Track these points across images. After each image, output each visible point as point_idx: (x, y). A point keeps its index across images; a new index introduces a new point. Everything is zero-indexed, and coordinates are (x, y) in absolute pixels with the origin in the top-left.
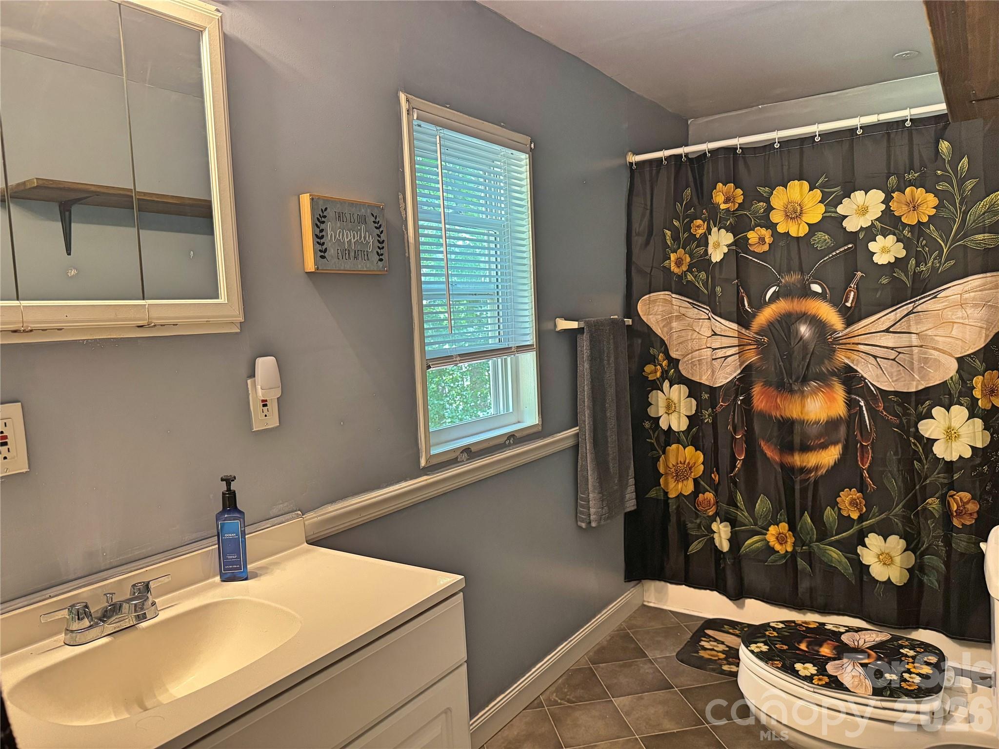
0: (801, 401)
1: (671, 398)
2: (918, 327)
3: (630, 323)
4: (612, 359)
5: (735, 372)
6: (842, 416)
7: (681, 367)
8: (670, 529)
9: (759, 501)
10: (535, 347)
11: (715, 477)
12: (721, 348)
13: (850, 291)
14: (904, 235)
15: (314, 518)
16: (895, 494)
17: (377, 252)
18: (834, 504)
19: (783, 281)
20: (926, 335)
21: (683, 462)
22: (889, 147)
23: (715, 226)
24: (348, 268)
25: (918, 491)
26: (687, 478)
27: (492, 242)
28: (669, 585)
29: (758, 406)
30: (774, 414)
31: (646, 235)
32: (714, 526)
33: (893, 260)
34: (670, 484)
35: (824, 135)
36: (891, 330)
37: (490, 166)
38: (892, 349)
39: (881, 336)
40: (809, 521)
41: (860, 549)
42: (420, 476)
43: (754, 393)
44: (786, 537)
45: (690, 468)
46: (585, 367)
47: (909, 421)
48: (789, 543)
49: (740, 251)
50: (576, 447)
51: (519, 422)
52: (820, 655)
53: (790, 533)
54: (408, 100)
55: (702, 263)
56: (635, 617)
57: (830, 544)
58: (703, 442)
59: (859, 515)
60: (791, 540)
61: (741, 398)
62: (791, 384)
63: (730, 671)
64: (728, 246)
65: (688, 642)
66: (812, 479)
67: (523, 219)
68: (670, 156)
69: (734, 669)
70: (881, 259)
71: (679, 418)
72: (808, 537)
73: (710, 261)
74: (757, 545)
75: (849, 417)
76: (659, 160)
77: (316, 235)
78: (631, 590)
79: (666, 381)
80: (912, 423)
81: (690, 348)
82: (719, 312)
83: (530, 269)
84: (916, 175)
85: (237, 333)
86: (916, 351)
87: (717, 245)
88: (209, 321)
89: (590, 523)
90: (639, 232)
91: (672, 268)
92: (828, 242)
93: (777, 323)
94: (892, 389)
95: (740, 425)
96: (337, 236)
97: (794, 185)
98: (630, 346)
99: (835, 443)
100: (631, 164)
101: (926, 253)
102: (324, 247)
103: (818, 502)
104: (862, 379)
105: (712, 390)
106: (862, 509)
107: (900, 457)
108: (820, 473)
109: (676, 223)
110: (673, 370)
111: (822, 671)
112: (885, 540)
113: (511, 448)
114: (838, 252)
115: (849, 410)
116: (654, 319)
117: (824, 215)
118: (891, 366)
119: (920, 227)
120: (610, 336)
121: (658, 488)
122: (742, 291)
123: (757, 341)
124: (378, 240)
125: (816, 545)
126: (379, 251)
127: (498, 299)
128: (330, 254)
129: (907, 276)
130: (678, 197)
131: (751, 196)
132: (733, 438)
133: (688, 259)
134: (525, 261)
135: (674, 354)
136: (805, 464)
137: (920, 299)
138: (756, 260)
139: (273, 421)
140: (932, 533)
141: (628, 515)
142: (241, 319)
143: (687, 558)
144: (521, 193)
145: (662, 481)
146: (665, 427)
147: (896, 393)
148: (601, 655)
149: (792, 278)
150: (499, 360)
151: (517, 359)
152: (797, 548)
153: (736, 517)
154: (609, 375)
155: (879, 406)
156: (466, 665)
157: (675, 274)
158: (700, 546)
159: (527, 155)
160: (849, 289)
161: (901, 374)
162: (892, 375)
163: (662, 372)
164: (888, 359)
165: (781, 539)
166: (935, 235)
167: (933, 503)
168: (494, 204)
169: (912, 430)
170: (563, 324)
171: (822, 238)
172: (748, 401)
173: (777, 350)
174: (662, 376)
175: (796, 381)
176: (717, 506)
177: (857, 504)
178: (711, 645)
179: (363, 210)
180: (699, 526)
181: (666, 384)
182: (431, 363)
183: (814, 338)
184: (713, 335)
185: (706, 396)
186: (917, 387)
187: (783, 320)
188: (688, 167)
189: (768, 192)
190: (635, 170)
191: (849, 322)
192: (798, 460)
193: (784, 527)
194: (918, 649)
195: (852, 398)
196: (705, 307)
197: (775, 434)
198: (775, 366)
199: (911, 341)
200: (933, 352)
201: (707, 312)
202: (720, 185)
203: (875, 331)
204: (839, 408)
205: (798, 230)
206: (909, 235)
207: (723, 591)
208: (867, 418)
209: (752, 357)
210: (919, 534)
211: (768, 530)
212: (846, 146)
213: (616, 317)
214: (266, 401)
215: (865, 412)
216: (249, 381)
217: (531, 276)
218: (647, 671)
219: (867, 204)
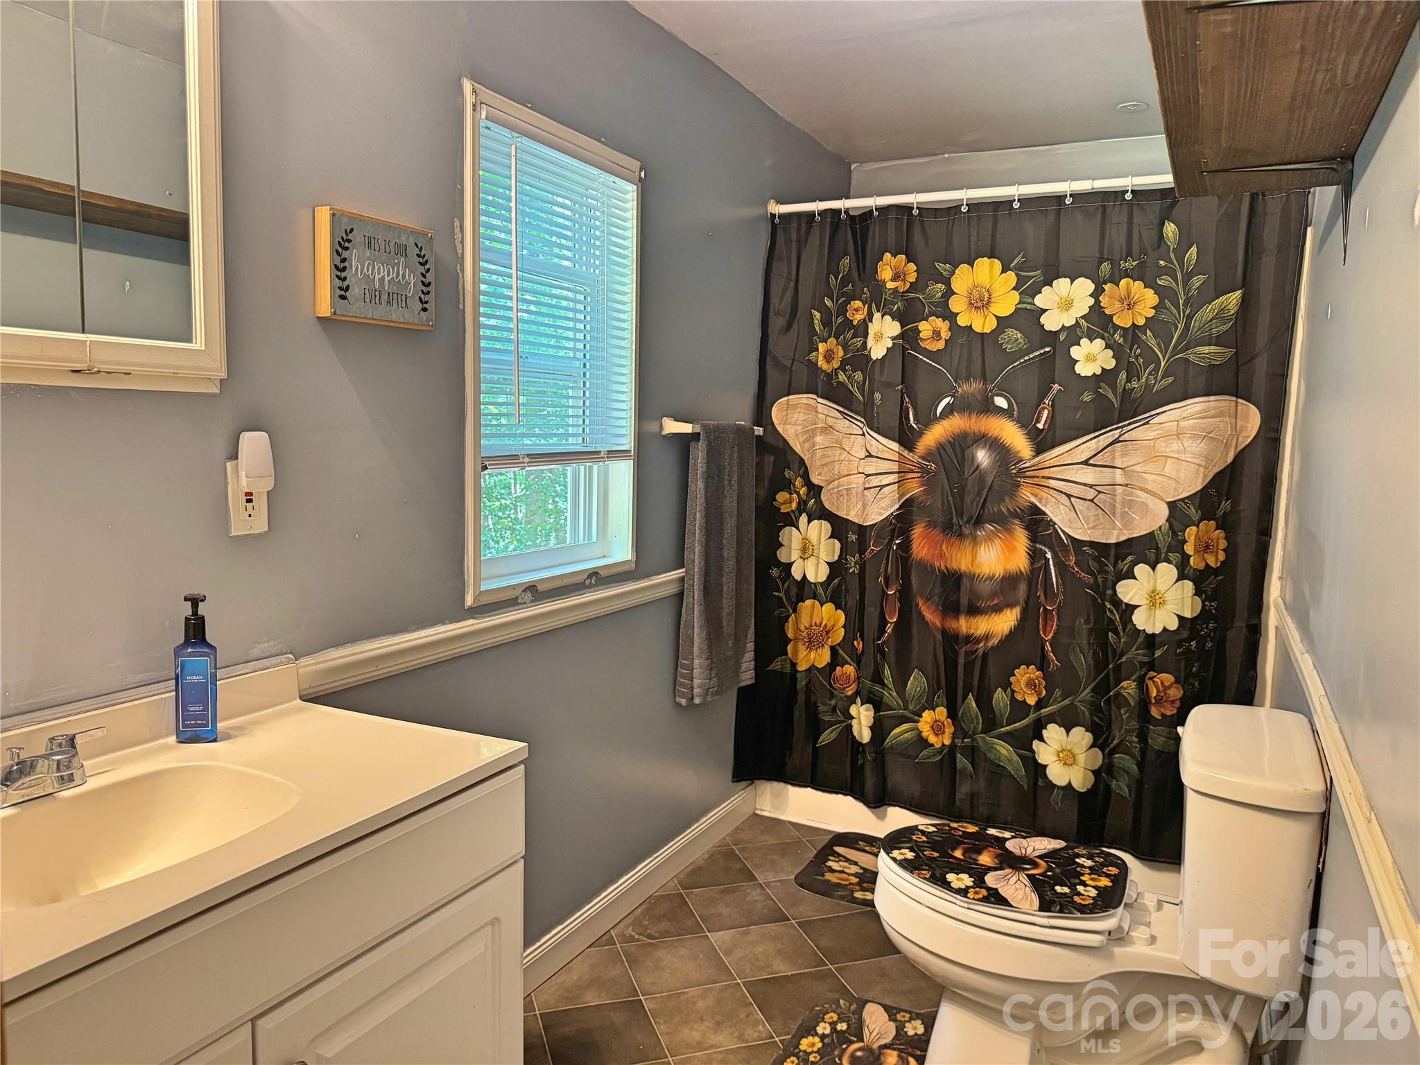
0: (973, 547)
1: (808, 537)
2: (1125, 460)
3: (761, 434)
4: (735, 479)
5: (892, 506)
6: (1023, 570)
7: (824, 497)
8: (796, 713)
9: (911, 679)
10: (632, 454)
11: (858, 645)
12: (877, 474)
13: (1044, 408)
14: (1115, 340)
15: (310, 665)
16: (1083, 674)
17: (420, 298)
18: (1007, 685)
19: (960, 390)
20: (1133, 471)
21: (818, 624)
22: (1103, 224)
23: (878, 311)
24: (377, 316)
25: (1111, 671)
26: (823, 645)
27: (580, 302)
28: (790, 787)
29: (918, 553)
30: (937, 564)
31: (788, 316)
32: (853, 710)
33: (1099, 372)
34: (799, 653)
35: (1025, 201)
36: (1091, 462)
37: (582, 195)
38: (1091, 486)
39: (1079, 469)
40: (974, 705)
41: (1036, 744)
42: (464, 619)
43: (914, 536)
44: (944, 726)
45: (827, 633)
46: (698, 487)
47: (1105, 580)
48: (947, 734)
49: (908, 347)
50: (680, 595)
51: (604, 557)
52: (978, 865)
53: (949, 720)
54: (474, 91)
55: (858, 359)
56: (743, 830)
57: (1000, 737)
58: (845, 598)
59: (1037, 699)
60: (949, 730)
61: (897, 542)
62: (961, 526)
63: (864, 899)
64: (893, 339)
65: (811, 861)
66: (980, 652)
67: (624, 275)
68: (826, 210)
69: (868, 896)
70: (1085, 369)
71: (817, 565)
72: (972, 726)
73: (868, 357)
74: (906, 735)
75: (1032, 571)
76: (810, 215)
77: (336, 267)
78: (740, 793)
79: (804, 515)
80: (1110, 584)
81: (837, 472)
82: (876, 425)
83: (632, 345)
84: (1134, 263)
85: (214, 395)
86: (1120, 491)
87: (879, 337)
88: (177, 373)
89: (692, 699)
90: (778, 311)
91: (820, 363)
92: (1020, 343)
93: (949, 445)
94: (1088, 539)
95: (894, 577)
96: (365, 270)
97: (983, 263)
98: (759, 465)
99: (1011, 606)
100: (773, 216)
101: (1140, 365)
102: (346, 283)
103: (987, 681)
104: (1051, 524)
105: (862, 530)
106: (1042, 692)
107: (1091, 626)
108: (990, 644)
109: (828, 303)
110: (813, 501)
111: (980, 882)
112: (1068, 732)
113: (592, 590)
114: (1031, 356)
115: (1032, 564)
116: (793, 430)
117: (1018, 306)
118: (1088, 509)
119: (1134, 331)
120: (733, 447)
121: (783, 657)
122: (907, 400)
123: (922, 468)
124: (422, 281)
125: (980, 737)
126: (423, 296)
127: (584, 382)
128: (353, 293)
129: (1115, 393)
130: (833, 269)
131: (928, 275)
132: (884, 593)
133: (841, 353)
134: (624, 334)
135: (816, 480)
136: (972, 631)
137: (1129, 424)
138: (928, 361)
139: (260, 524)
140: (1124, 728)
141: (743, 692)
142: (223, 375)
143: (816, 751)
144: (624, 238)
145: (789, 648)
146: (798, 577)
147: (1092, 544)
148: (695, 877)
149: (971, 388)
150: (582, 468)
151: (607, 468)
152: (957, 741)
153: (882, 698)
154: (730, 502)
155: (1069, 560)
156: (523, 861)
157: (823, 371)
158: (834, 735)
159: (635, 187)
160: (1042, 405)
161: (1099, 519)
162: (1088, 519)
163: (799, 503)
164: (1086, 499)
165: (937, 729)
166: (1152, 342)
167: (1128, 687)
168: (584, 249)
169: (1109, 592)
170: (672, 427)
171: (1013, 336)
172: (906, 546)
173: (945, 481)
174: (798, 508)
175: (968, 522)
176: (859, 683)
177: (1035, 686)
178: (840, 866)
179: (403, 238)
180: (834, 710)
181: (803, 519)
182: (488, 463)
183: (994, 467)
184: (866, 457)
185: (853, 537)
186: (1118, 537)
187: (957, 444)
188: (849, 227)
189: (949, 271)
190: (778, 225)
191: (1039, 449)
192: (964, 625)
193: (942, 713)
194: (1097, 859)
195: (1037, 548)
196: (859, 418)
197: (937, 591)
198: (943, 501)
199: (1114, 478)
200: (1140, 493)
201: (862, 425)
202: (888, 256)
203: (1070, 462)
204: (1020, 561)
205: (983, 324)
206: (1121, 341)
207: (860, 796)
208: (1053, 574)
209: (915, 488)
210: (1109, 727)
211: (921, 717)
212: (1051, 217)
213: (743, 423)
214: (251, 494)
215: (1052, 567)
216: (229, 465)
217: (632, 355)
218: (756, 898)
219: (1072, 296)
